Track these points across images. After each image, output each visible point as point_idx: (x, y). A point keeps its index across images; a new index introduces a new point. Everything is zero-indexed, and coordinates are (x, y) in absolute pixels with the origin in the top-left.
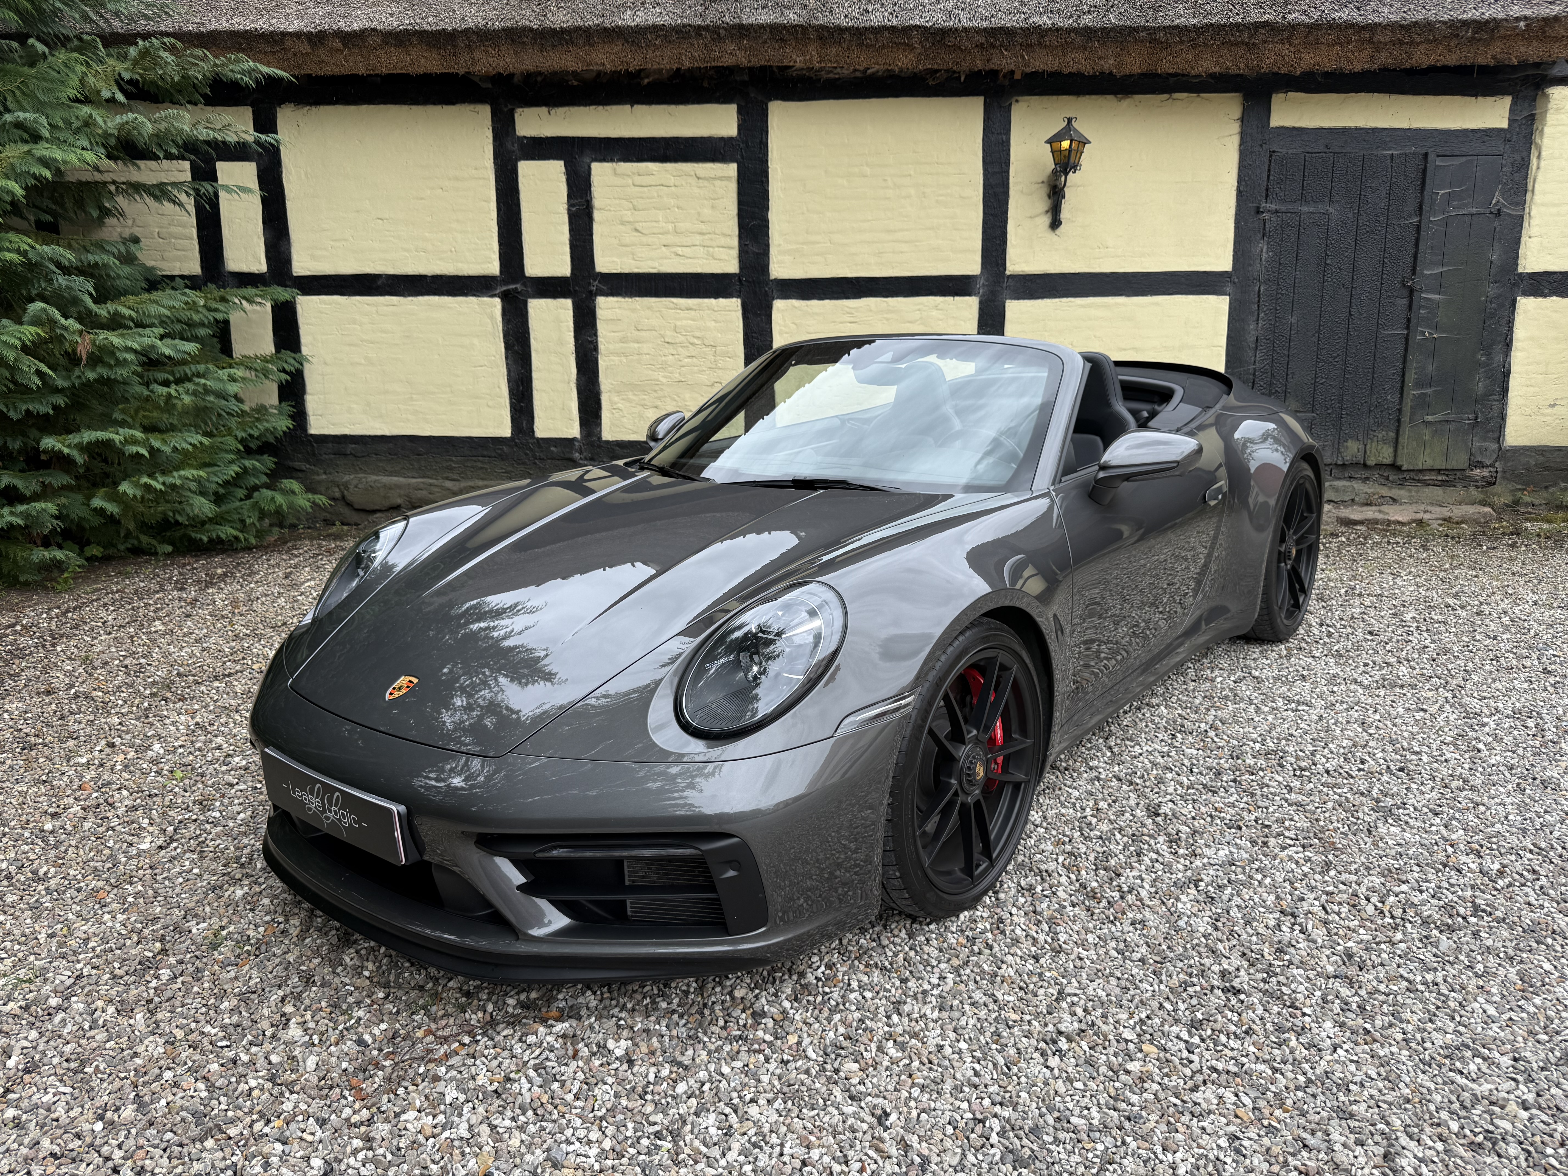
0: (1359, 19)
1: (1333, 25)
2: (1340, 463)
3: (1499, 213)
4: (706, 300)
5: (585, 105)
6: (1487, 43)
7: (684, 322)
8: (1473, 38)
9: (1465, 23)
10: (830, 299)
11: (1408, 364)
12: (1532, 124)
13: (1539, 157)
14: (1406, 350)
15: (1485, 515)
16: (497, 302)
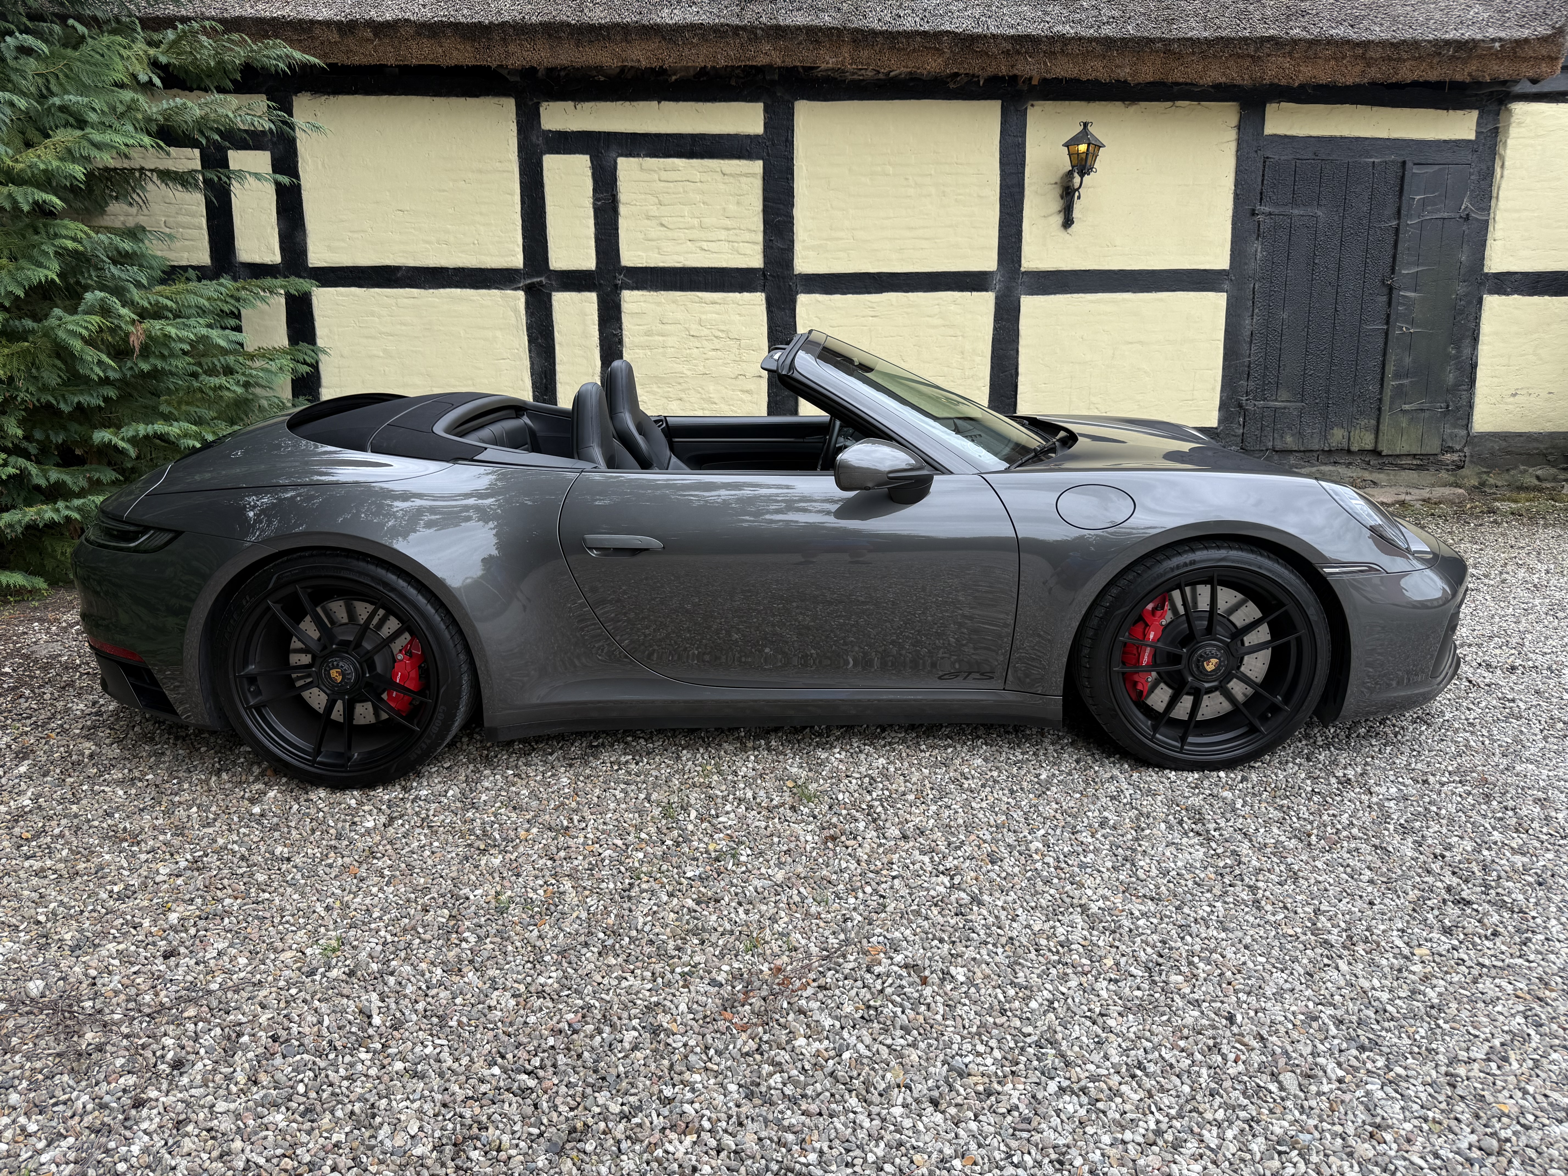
0: (1355, 36)
1: (1330, 42)
2: (1326, 449)
3: (1467, 218)
4: (731, 294)
5: (612, 101)
6: (1465, 62)
7: (709, 316)
8: (1453, 56)
9: (1448, 43)
10: (853, 293)
11: (1388, 357)
12: (1496, 136)
13: (1503, 166)
14: (1386, 344)
15: (1459, 495)
16: (521, 295)
